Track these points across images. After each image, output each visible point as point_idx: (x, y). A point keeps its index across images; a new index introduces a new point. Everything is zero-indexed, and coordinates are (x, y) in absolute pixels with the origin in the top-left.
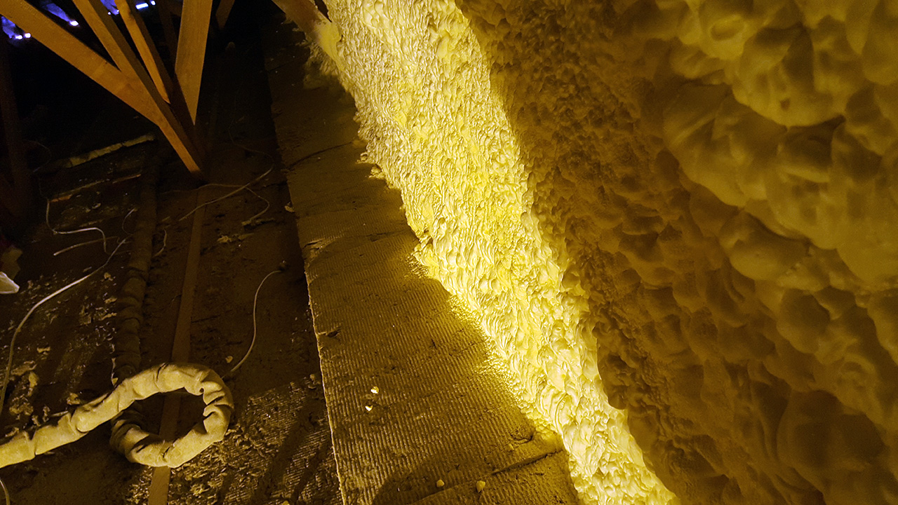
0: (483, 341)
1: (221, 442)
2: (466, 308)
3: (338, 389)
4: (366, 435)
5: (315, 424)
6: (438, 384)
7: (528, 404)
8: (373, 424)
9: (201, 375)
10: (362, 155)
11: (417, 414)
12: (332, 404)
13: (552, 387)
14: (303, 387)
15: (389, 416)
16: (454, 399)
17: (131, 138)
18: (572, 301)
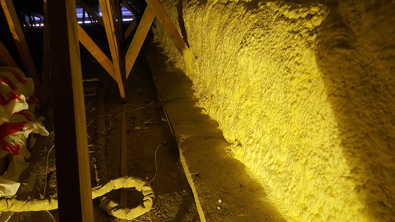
0: (263, 189)
1: (148, 212)
2: (254, 174)
3: (204, 198)
4: (219, 218)
5: (188, 211)
6: (246, 203)
7: (288, 217)
8: (221, 214)
9: (144, 183)
10: (197, 103)
11: (240, 214)
12: (202, 204)
13: (309, 211)
14: (181, 195)
15: (228, 212)
16: (254, 210)
17: (89, 79)
18: (353, 180)
